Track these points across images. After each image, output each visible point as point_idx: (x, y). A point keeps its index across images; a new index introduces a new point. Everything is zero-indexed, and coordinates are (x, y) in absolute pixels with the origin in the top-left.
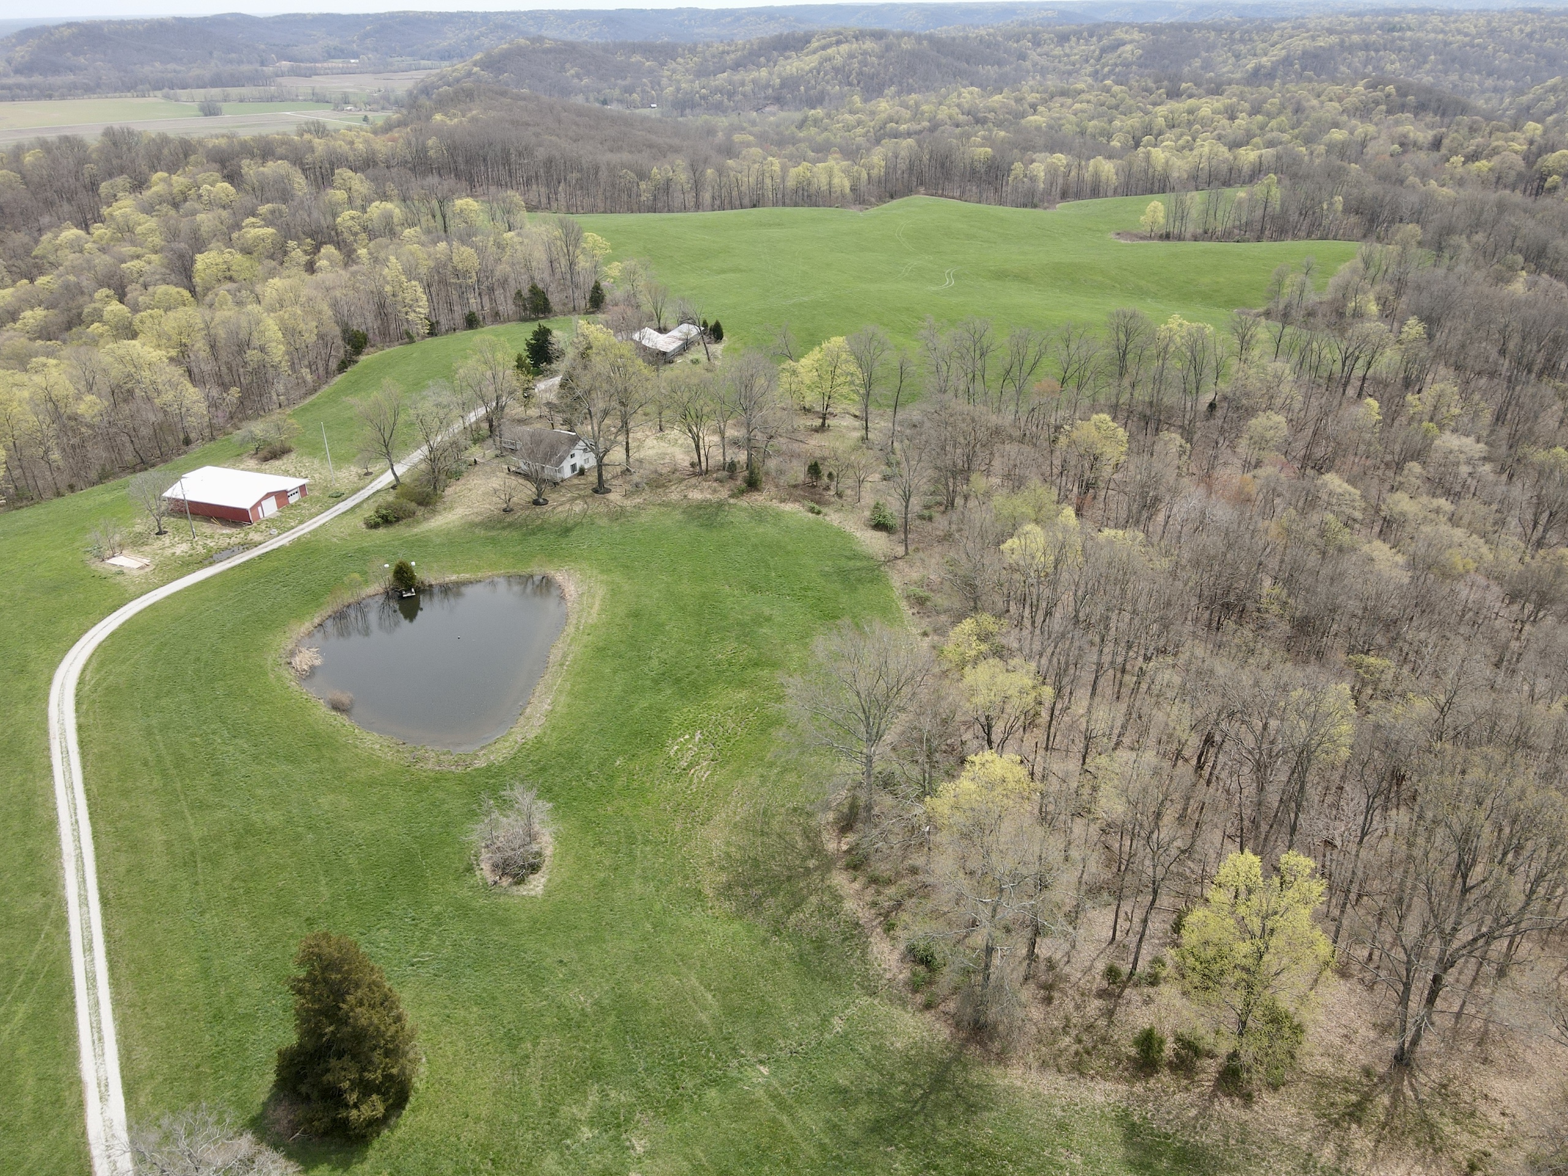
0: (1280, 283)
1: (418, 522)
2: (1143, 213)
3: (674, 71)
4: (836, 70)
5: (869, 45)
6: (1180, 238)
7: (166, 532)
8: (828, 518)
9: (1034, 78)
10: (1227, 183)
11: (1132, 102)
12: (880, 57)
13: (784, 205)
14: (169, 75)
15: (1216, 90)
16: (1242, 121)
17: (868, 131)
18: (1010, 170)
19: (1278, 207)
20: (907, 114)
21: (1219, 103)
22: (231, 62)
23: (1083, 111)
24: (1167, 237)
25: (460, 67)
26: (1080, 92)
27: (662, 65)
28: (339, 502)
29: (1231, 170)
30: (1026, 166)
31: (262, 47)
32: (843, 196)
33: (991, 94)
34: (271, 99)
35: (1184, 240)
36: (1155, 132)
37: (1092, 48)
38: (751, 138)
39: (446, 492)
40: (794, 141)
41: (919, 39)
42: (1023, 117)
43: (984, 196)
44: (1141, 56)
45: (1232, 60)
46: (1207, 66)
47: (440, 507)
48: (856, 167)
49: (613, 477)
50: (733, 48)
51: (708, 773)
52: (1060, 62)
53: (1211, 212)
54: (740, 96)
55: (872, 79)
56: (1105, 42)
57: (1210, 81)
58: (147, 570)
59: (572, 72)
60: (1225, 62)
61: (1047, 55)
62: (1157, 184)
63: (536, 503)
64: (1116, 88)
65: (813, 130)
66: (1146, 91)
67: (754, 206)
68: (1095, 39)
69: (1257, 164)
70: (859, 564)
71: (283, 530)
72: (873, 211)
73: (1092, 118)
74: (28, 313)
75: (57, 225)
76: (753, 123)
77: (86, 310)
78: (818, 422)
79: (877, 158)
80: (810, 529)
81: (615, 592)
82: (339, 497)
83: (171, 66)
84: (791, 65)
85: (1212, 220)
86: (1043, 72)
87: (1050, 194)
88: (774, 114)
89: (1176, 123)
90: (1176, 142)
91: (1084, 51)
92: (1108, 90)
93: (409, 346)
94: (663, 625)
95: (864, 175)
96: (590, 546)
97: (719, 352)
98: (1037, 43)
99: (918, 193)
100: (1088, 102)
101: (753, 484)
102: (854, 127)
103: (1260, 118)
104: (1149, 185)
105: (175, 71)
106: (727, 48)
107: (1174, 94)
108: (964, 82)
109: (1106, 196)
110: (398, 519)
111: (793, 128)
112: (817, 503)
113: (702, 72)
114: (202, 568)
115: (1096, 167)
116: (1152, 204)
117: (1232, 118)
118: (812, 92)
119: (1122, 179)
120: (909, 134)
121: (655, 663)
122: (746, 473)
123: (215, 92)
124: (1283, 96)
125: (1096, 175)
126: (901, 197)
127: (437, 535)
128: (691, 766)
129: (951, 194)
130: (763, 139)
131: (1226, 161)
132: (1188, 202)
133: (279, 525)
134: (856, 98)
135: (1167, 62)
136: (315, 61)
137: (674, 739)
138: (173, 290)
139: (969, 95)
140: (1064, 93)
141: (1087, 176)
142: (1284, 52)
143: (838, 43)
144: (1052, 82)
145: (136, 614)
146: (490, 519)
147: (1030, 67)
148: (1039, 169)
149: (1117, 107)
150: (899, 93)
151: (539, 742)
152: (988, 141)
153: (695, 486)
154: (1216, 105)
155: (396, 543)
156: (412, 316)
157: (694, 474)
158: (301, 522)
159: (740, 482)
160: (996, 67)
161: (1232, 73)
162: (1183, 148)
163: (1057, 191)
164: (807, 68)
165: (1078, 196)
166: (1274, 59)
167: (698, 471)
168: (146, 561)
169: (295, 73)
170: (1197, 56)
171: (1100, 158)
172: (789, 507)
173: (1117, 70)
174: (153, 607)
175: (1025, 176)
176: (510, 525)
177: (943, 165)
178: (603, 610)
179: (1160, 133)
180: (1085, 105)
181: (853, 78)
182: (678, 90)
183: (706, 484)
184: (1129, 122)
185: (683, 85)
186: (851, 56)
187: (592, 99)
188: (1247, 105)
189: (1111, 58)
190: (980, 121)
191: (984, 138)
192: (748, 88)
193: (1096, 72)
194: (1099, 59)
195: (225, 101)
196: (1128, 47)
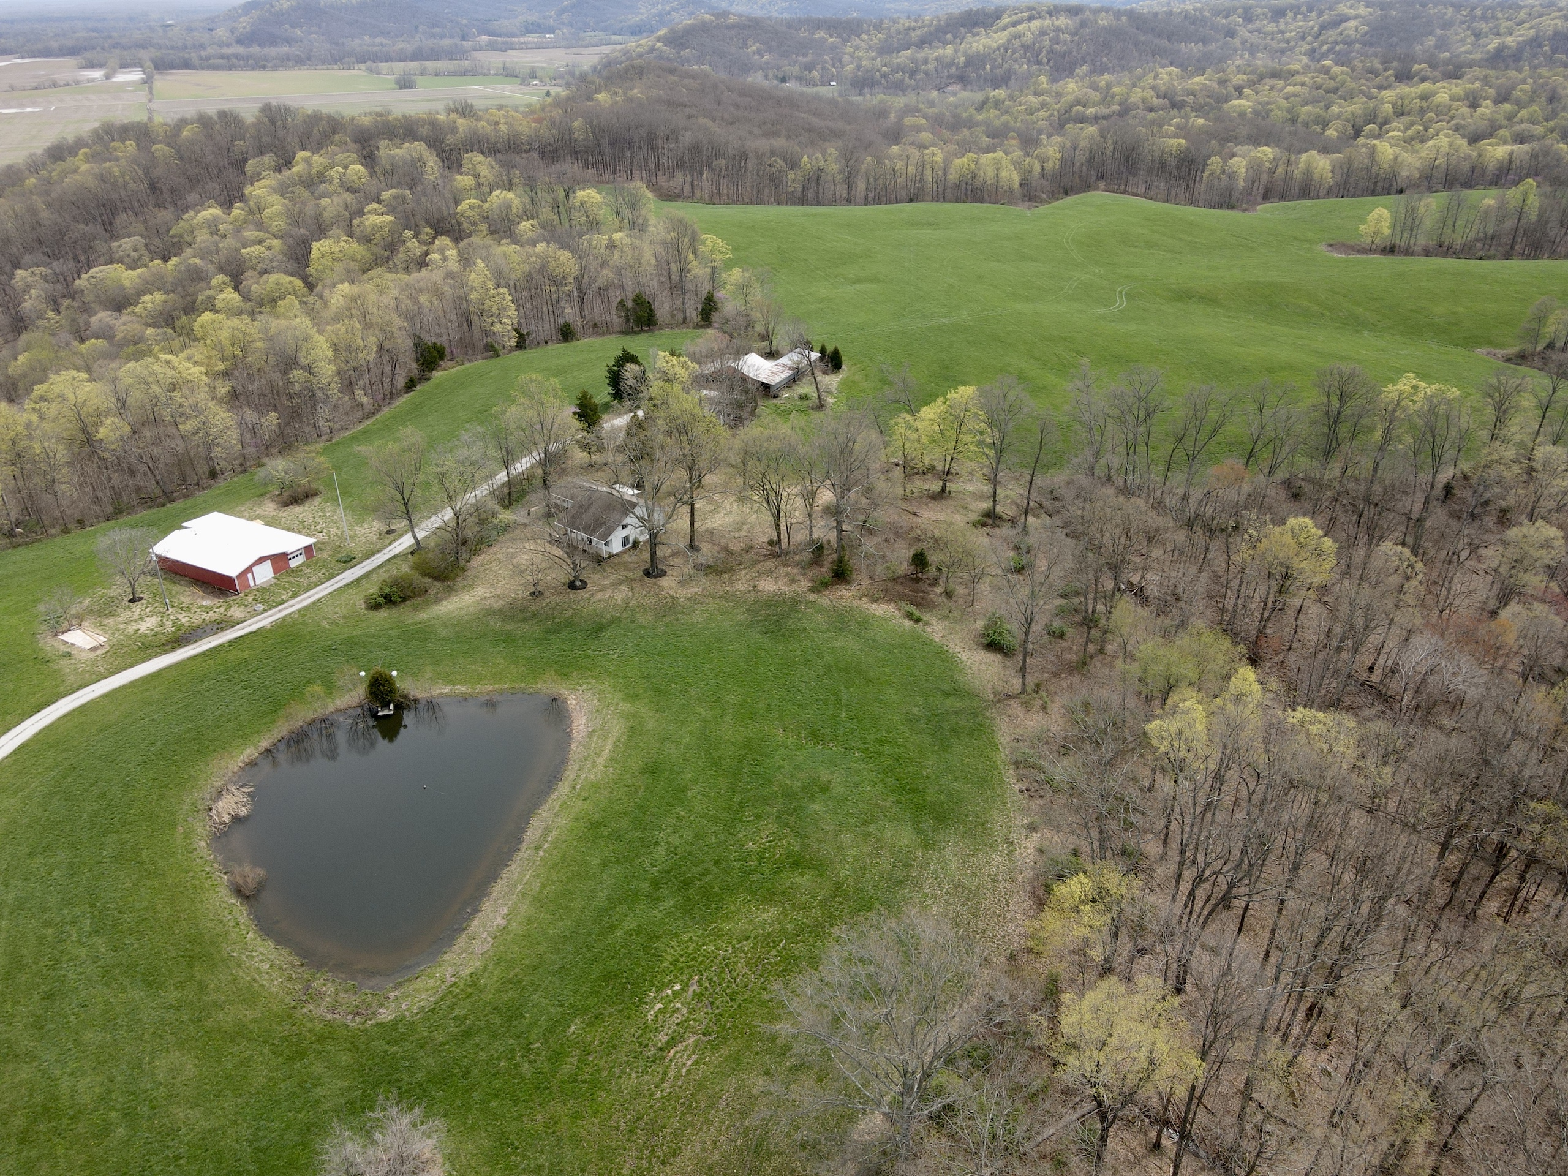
0: (1541, 319)
1: (428, 604)
2: (1363, 221)
3: (857, 48)
4: (1026, 48)
5: (1063, 21)
6: (1408, 252)
7: (140, 599)
8: (928, 629)
9: (1241, 57)
10: (1468, 184)
11: (1354, 85)
12: (1073, 34)
13: (944, 200)
14: (375, 49)
15: (1455, 72)
16: (1486, 109)
17: (1052, 115)
18: (1205, 165)
19: (1534, 218)
20: (1096, 96)
21: (1458, 88)
22: (434, 36)
23: (1295, 95)
24: (1391, 250)
25: (645, 42)
26: (1293, 73)
27: (845, 41)
28: (345, 570)
29: (1473, 169)
30: (1225, 162)
31: (465, 22)
32: (1011, 191)
33: (1193, 75)
34: (464, 73)
35: (1412, 254)
36: (1379, 120)
37: (1311, 23)
38: (923, 121)
39: (473, 564)
40: (970, 124)
41: (1118, 14)
42: (1226, 101)
43: (1173, 193)
44: (1366, 34)
45: (1471, 39)
46: (1442, 45)
47: (460, 583)
48: (1028, 160)
49: (673, 554)
50: (919, 24)
51: (694, 1057)
52: (1272, 39)
53: (1450, 222)
54: (922, 75)
55: (1063, 57)
56: (1325, 17)
57: (1447, 62)
58: (99, 652)
59: (754, 48)
60: (1463, 41)
61: (1259, 31)
62: (1380, 184)
63: (572, 586)
64: (1336, 69)
65: (993, 112)
66: (1371, 73)
67: (911, 200)
68: (1314, 14)
69: (1506, 162)
70: (958, 704)
71: (271, 605)
72: (1043, 209)
73: (1306, 103)
74: (147, 298)
75: (201, 205)
76: (932, 104)
77: (200, 298)
78: (936, 486)
79: (1052, 149)
80: (903, 646)
81: (634, 731)
82: (348, 561)
83: (378, 40)
84: (977, 42)
85: (1449, 231)
86: (1253, 50)
87: (1250, 194)
88: (954, 94)
89: (1406, 110)
90: (1404, 132)
91: (1301, 27)
92: (1326, 71)
93: (493, 361)
94: (684, 789)
95: (1037, 168)
96: (621, 656)
97: (835, 385)
98: (1248, 18)
99: (1096, 188)
100: (1303, 84)
101: (841, 575)
102: (1038, 110)
103: (1507, 107)
104: (1371, 186)
105: (382, 45)
106: (913, 24)
107: (1404, 76)
108: (1164, 61)
109: (1318, 197)
110: (404, 599)
111: (972, 110)
112: (918, 605)
113: (886, 49)
114: (161, 654)
115: (1308, 164)
116: (1377, 211)
117: (1474, 105)
118: (998, 71)
119: (1338, 177)
120: (1096, 119)
121: (661, 850)
122: (835, 556)
123: (413, 65)
124: (1535, 82)
125: (1308, 172)
126: (1076, 193)
127: (445, 625)
128: (672, 1042)
129: (1135, 191)
130: (937, 122)
131: (1468, 157)
132: (1422, 210)
133: (268, 597)
134: (1043, 79)
135: (1395, 39)
136: (513, 35)
137: (659, 990)
138: (285, 279)
139: (1167, 75)
140: (1275, 75)
141: (1297, 173)
142: (1532, 32)
143: (1031, 19)
144: (1262, 61)
145: (60, 719)
146: (512, 605)
147: (1238, 45)
148: (1240, 165)
149: (1335, 91)
150: (1091, 72)
151: (474, 984)
152: (1183, 131)
153: (769, 573)
154: (1455, 90)
155: (394, 633)
156: (497, 328)
157: (774, 555)
158: (295, 595)
159: (825, 571)
160: (1200, 44)
161: (1471, 53)
162: (1412, 139)
163: (1258, 191)
164: (995, 45)
165: (1283, 196)
166: (1521, 39)
167: (776, 551)
168: (102, 639)
169: (492, 47)
170: (1431, 34)
171: (1314, 152)
172: (882, 610)
173: (1338, 48)
174: (82, 709)
175: (1223, 172)
176: (534, 615)
177: (1127, 160)
178: (613, 760)
179: (1386, 121)
180: (1298, 88)
181: (1043, 58)
182: (859, 67)
183: (783, 570)
184: (1350, 109)
185: (864, 63)
186: (1043, 33)
187: (771, 76)
188: (1492, 92)
189: (1332, 35)
190: (1176, 105)
191: (1178, 127)
192: (931, 66)
193: (1313, 50)
194: (1317, 37)
195: (422, 74)
196: (1352, 24)
